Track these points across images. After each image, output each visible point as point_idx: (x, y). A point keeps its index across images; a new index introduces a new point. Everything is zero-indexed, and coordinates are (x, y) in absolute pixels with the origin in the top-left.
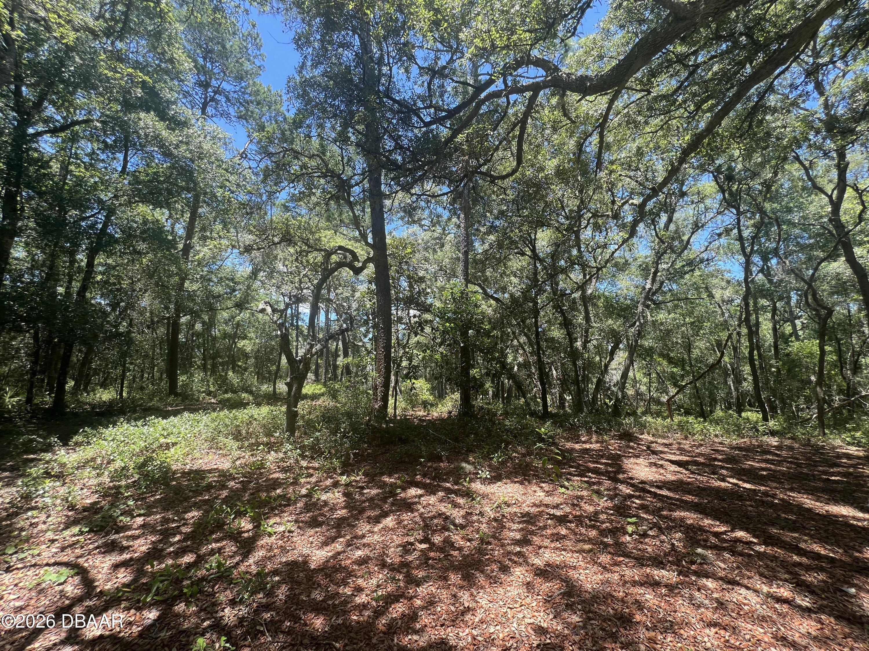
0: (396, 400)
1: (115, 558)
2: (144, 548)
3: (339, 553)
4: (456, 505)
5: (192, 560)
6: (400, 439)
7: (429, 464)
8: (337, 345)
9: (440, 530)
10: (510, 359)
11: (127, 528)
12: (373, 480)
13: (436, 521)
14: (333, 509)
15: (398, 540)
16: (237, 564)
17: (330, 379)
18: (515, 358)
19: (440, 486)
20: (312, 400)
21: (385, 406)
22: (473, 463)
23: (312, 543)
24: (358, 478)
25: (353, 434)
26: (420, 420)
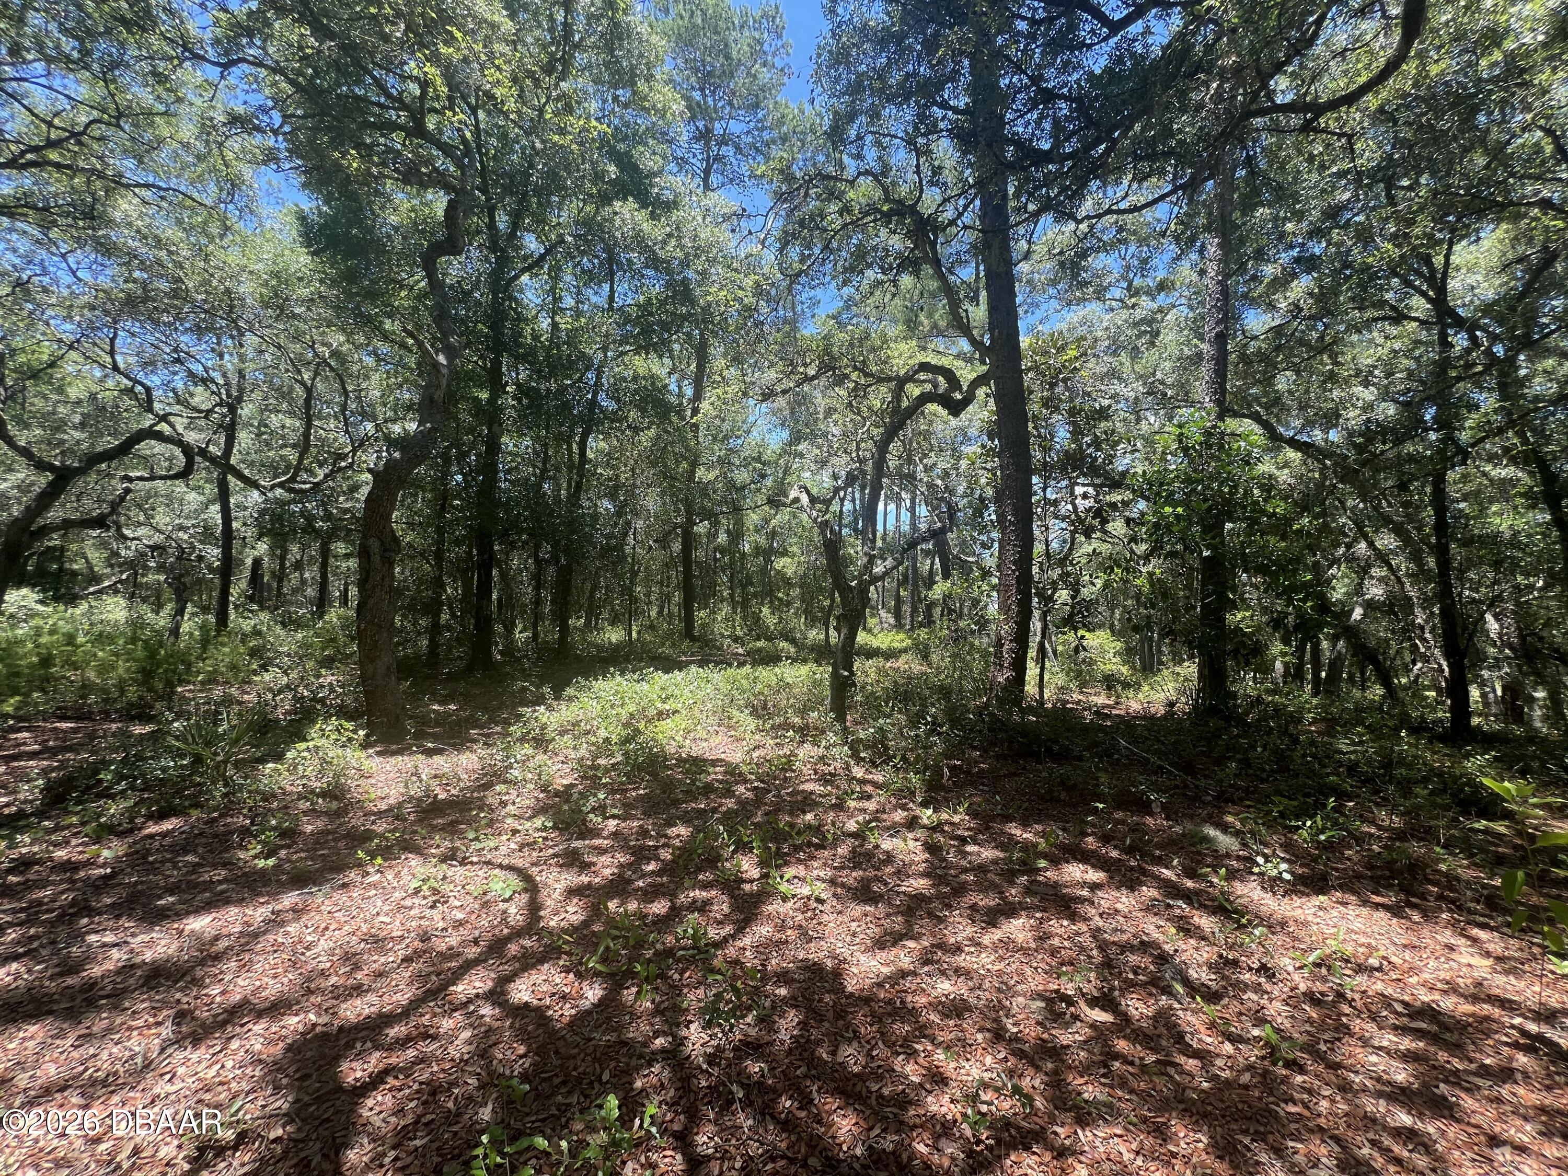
0: (1042, 669)
1: (571, 878)
2: (607, 872)
3: (903, 974)
4: (1186, 929)
5: (664, 911)
6: (1049, 751)
7: (1119, 815)
8: (932, 564)
9: (1144, 985)
10: (1338, 593)
11: (594, 833)
12: (988, 828)
13: (1134, 959)
14: (902, 873)
15: (1036, 982)
16: (725, 940)
17: (921, 625)
18: (1359, 590)
19: (1144, 872)
20: (887, 659)
21: (1019, 679)
22: (1237, 834)
23: (854, 935)
24: (956, 819)
25: (951, 728)
26: (1097, 713)
